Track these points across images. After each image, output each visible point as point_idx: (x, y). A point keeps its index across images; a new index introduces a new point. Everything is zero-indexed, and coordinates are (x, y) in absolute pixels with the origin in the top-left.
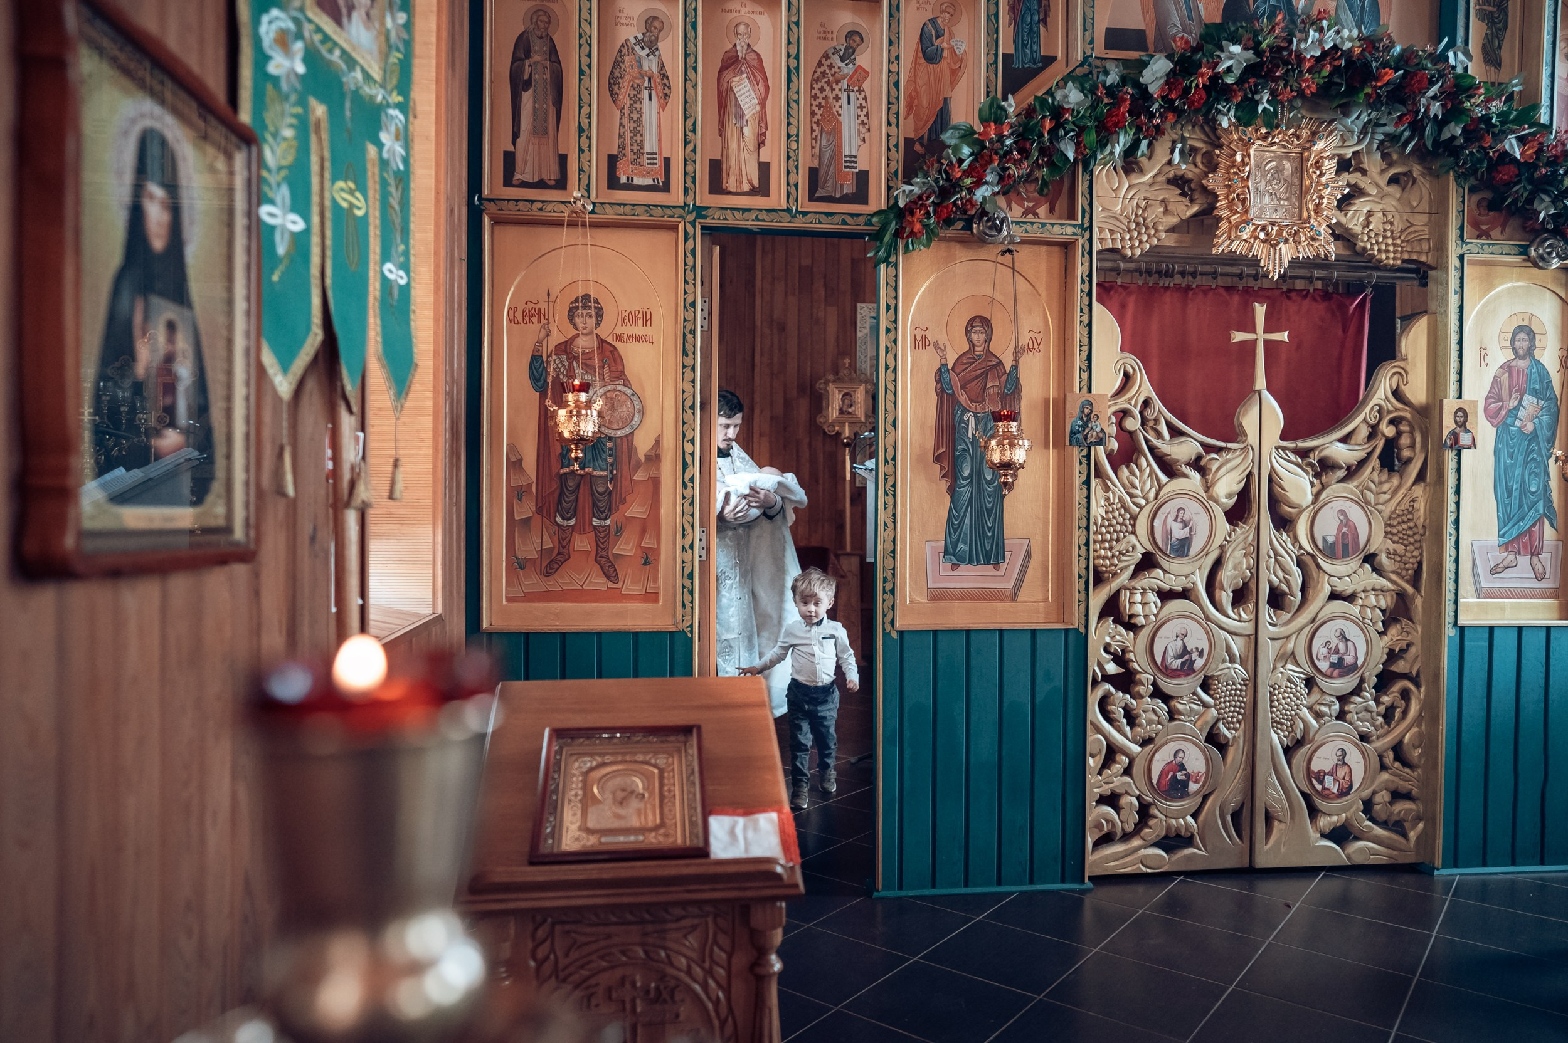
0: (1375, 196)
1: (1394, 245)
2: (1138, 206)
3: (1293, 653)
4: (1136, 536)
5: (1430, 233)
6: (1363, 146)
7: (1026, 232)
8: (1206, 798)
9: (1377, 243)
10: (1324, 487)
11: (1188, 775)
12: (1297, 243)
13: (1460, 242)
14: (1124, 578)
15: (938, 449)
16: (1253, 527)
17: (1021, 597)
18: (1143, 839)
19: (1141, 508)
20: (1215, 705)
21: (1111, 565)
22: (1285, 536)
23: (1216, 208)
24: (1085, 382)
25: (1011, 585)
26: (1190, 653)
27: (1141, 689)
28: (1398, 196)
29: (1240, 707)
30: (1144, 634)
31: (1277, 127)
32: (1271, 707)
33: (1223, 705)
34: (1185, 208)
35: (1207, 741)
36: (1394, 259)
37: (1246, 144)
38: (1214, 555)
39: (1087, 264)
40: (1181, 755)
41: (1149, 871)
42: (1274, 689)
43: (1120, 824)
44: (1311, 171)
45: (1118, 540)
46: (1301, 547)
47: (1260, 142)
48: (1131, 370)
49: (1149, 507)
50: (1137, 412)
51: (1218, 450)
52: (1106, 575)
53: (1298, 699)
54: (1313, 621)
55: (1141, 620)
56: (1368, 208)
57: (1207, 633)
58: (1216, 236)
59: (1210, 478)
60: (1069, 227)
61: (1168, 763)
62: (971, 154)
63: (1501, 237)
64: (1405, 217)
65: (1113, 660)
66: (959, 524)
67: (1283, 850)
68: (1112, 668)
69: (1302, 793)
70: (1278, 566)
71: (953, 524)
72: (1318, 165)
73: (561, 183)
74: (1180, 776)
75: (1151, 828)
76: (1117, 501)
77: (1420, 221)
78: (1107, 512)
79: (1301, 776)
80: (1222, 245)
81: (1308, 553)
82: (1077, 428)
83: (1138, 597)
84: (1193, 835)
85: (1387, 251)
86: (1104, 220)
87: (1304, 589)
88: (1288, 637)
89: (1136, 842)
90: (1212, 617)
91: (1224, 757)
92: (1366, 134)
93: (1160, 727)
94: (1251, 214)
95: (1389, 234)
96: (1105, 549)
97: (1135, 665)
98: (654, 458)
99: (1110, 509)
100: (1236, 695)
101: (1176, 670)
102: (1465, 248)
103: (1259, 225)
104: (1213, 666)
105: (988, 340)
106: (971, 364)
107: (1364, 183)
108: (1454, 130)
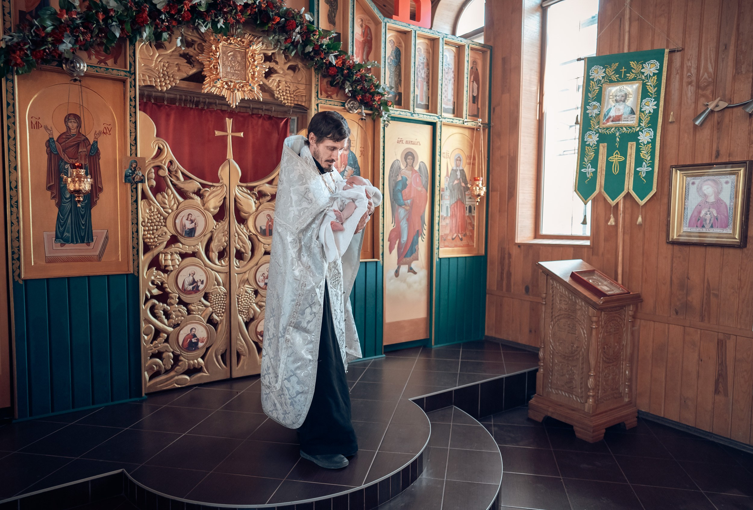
0: (282, 74)
1: (291, 97)
2: (164, 66)
3: (248, 280)
4: (167, 227)
5: (306, 93)
6: (276, 51)
7: (97, 71)
8: (208, 349)
9: (283, 95)
10: (261, 204)
11: (198, 340)
12: (244, 91)
13: (317, 98)
14: (161, 248)
15: (49, 183)
16: (227, 222)
17: (104, 259)
18: (176, 372)
19: (169, 214)
20: (211, 306)
21: (154, 242)
22: (242, 226)
23: (204, 71)
24: (133, 151)
25: (97, 253)
26: (197, 282)
27: (172, 301)
28: (292, 75)
29: (223, 306)
30: (173, 274)
31: (232, 36)
32: (238, 304)
33: (215, 306)
34: (189, 69)
35: (208, 322)
36: (291, 103)
37: (218, 41)
38: (208, 236)
39: (133, 92)
40: (194, 330)
41: (179, 386)
42: (239, 296)
43: (163, 366)
44: (250, 59)
45: (157, 230)
46: (250, 232)
47: (224, 42)
48: (162, 147)
49: (173, 213)
50: (166, 167)
51: (209, 186)
52: (151, 247)
53: (250, 300)
54: (257, 264)
55: (171, 268)
56: (279, 79)
57: (205, 273)
58: (204, 85)
59: (205, 199)
60: (122, 72)
61: (187, 335)
62: (53, 25)
63: (336, 98)
64: (295, 85)
65: (156, 288)
66: (65, 222)
67: (245, 368)
68: (155, 292)
69: (254, 342)
70: (239, 240)
71: (60, 222)
72: (253, 56)
74: (194, 340)
75: (180, 366)
76: (156, 210)
77: (302, 87)
78: (150, 216)
79: (253, 335)
80: (207, 88)
81: (254, 234)
82: (128, 174)
83: (169, 257)
84: (202, 367)
85: (287, 99)
86: (145, 70)
87: (253, 250)
88: (245, 272)
89: (172, 374)
90: (208, 265)
91: (216, 329)
92: (277, 45)
93: (183, 318)
94: (221, 75)
95: (288, 92)
96: (150, 234)
97: (168, 290)
99: (152, 214)
100: (221, 300)
101: (190, 291)
102: (319, 101)
103: (225, 81)
104: (209, 288)
105: (79, 126)
106: (69, 139)
107: (277, 67)
108: (309, 49)
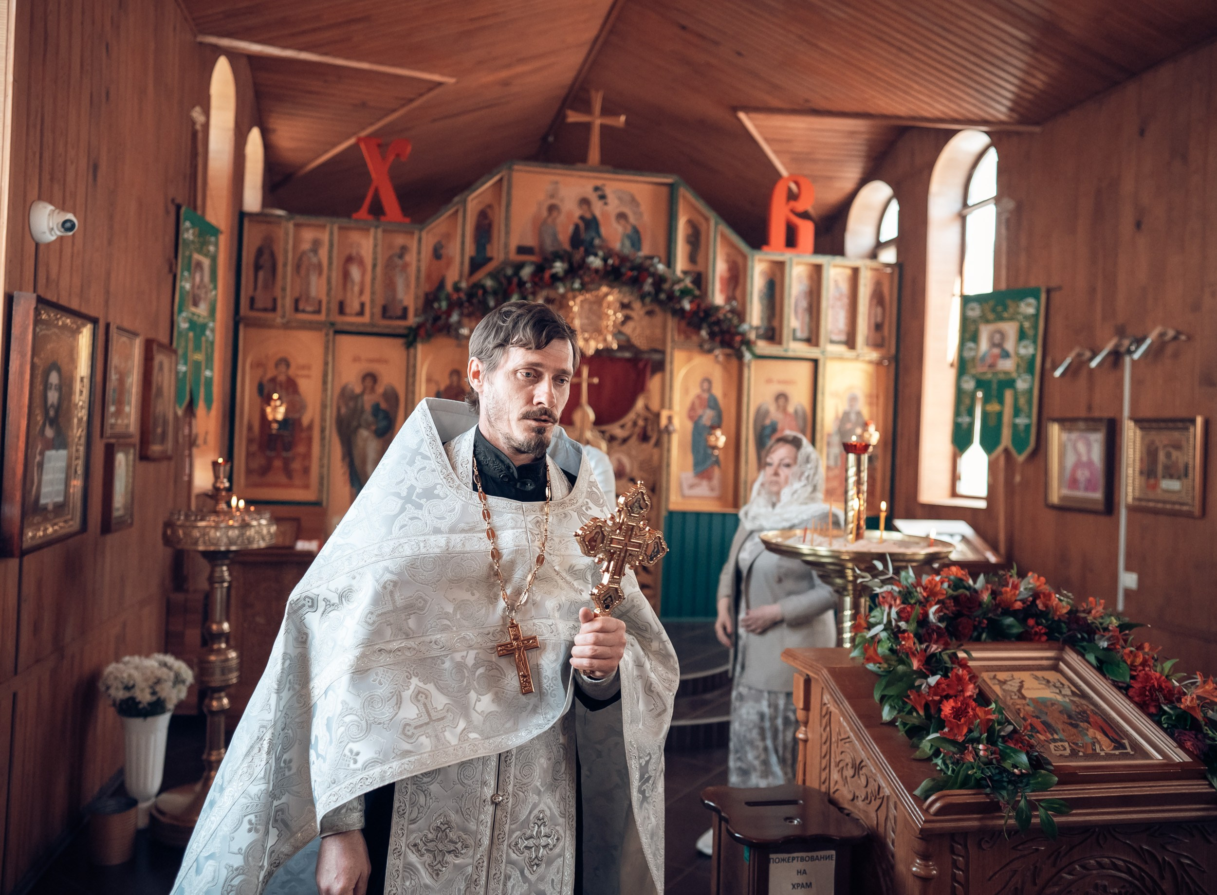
0: (637, 320)
1: (646, 341)
5: (659, 336)
6: (632, 298)
9: (639, 340)
12: (598, 341)
13: (672, 342)
28: (648, 320)
31: (588, 291)
36: (646, 346)
37: (575, 298)
44: (605, 310)
47: (581, 298)
56: (635, 325)
63: (696, 339)
64: (651, 329)
72: (609, 307)
73: (274, 309)
77: (658, 331)
85: (643, 343)
92: (633, 293)
95: (643, 336)
98: (310, 427)
102: (675, 344)
107: (633, 314)
108: (663, 296)
